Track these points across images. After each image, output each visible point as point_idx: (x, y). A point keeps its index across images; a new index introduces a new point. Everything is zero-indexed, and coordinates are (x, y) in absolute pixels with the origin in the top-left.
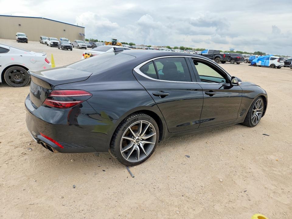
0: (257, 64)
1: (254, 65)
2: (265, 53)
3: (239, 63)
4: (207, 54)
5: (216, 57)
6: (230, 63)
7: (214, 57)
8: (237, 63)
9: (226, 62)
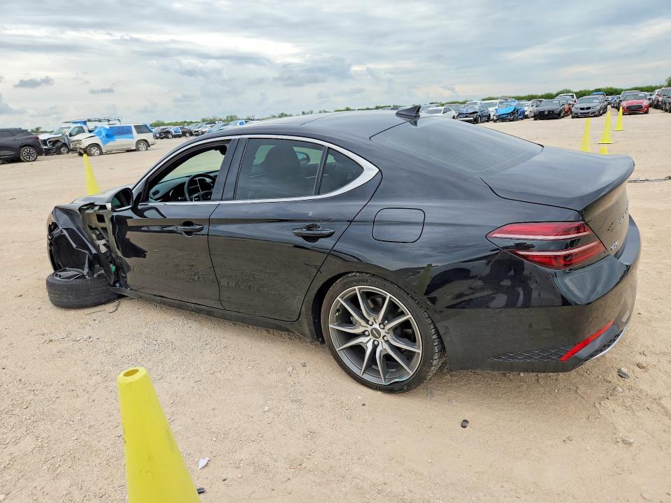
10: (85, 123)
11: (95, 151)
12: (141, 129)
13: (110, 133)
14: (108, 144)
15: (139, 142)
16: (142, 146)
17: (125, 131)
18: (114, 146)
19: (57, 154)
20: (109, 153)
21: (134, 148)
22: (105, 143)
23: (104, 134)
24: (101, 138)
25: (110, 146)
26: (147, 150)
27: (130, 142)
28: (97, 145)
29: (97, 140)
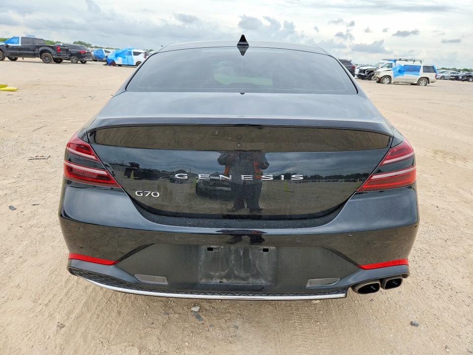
0: (117, 62)
1: (112, 63)
2: (90, 43)
3: (85, 62)
4: (20, 45)
5: (42, 52)
6: (70, 61)
7: (37, 51)
8: (81, 61)
9: (64, 61)
10: (395, 61)
11: (386, 80)
12: (428, 69)
13: (402, 69)
14: (397, 77)
15: (421, 79)
16: (423, 82)
17: (415, 69)
18: (401, 79)
19: (369, 80)
20: (396, 83)
21: (416, 83)
22: (395, 76)
23: (397, 70)
24: (394, 72)
25: (397, 79)
26: (426, 85)
27: (414, 77)
28: (389, 77)
29: (391, 73)
